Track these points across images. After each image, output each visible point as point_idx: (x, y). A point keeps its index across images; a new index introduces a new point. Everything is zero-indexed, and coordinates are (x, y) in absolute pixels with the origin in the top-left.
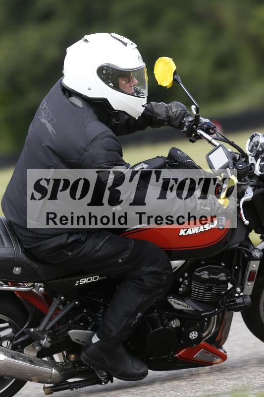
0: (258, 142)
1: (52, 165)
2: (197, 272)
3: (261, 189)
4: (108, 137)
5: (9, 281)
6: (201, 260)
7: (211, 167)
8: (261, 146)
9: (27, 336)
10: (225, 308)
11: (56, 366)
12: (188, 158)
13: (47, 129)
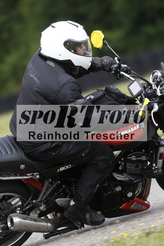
0: (157, 76)
1: (40, 102)
2: (129, 157)
3: (162, 104)
4: (72, 83)
5: (18, 174)
6: (130, 150)
7: (131, 93)
8: (159, 79)
9: (31, 205)
10: (147, 177)
11: (50, 221)
12: (117, 89)
13: (35, 81)
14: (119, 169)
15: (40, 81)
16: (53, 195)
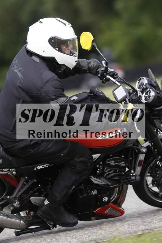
0: (143, 83)
1: (22, 97)
2: (108, 161)
6: (110, 154)
7: (116, 98)
8: (145, 85)
9: (5, 201)
10: (124, 183)
11: (23, 219)
12: (102, 93)
13: (18, 76)
14: (97, 173)
15: (23, 77)
16: (28, 192)
